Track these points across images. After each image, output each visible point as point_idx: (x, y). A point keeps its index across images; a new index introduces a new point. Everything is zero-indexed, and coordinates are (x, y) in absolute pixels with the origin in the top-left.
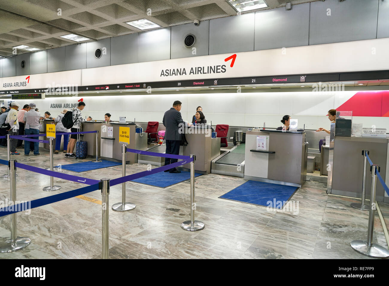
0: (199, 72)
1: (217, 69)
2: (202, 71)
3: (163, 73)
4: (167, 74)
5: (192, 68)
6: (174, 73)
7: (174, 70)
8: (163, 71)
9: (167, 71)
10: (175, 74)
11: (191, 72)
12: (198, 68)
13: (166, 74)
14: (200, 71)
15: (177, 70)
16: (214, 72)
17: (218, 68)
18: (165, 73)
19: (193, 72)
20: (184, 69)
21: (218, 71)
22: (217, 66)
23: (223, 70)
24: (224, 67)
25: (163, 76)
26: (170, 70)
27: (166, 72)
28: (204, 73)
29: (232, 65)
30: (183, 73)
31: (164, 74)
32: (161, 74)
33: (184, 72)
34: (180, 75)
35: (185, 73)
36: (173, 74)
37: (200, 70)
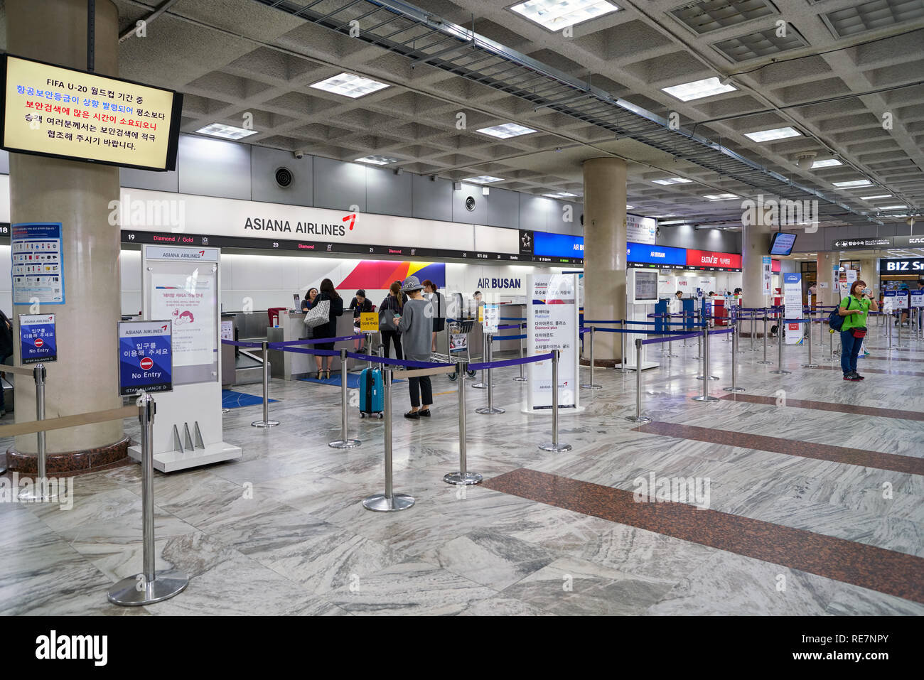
0: (310, 230)
1: (334, 230)
2: (314, 230)
3: (249, 224)
4: (258, 227)
5: (299, 223)
6: (270, 225)
7: (270, 221)
8: (249, 219)
9: (257, 221)
10: (272, 227)
11: (298, 229)
12: (309, 224)
13: (255, 227)
14: (312, 229)
15: (276, 222)
16: (331, 234)
17: (336, 228)
18: (253, 224)
19: (301, 230)
20: (287, 222)
21: (336, 232)
22: (334, 226)
23: (342, 233)
24: (342, 228)
25: (249, 228)
26: (263, 220)
27: (255, 222)
28: (316, 233)
29: (351, 228)
30: (285, 228)
31: (251, 226)
32: (247, 226)
33: (287, 227)
34: (281, 230)
35: (289, 229)
36: (268, 227)
37: (310, 228)
